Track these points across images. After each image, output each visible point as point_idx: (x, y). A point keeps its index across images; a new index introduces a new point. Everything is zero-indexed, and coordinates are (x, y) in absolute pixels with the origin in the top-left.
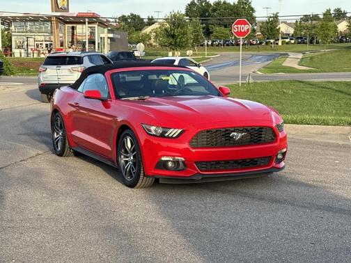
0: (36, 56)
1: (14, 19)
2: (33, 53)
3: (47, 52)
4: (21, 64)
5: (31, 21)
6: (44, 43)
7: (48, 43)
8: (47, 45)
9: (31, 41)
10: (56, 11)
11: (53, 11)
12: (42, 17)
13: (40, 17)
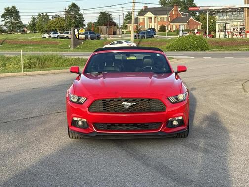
0: (230, 37)
1: (218, 11)
2: (228, 35)
3: (239, 34)
4: (217, 43)
5: (230, 12)
6: (239, 27)
7: (242, 27)
8: (240, 29)
9: (228, 26)
10: (247, 4)
11: (245, 4)
12: (237, 9)
13: (236, 9)
